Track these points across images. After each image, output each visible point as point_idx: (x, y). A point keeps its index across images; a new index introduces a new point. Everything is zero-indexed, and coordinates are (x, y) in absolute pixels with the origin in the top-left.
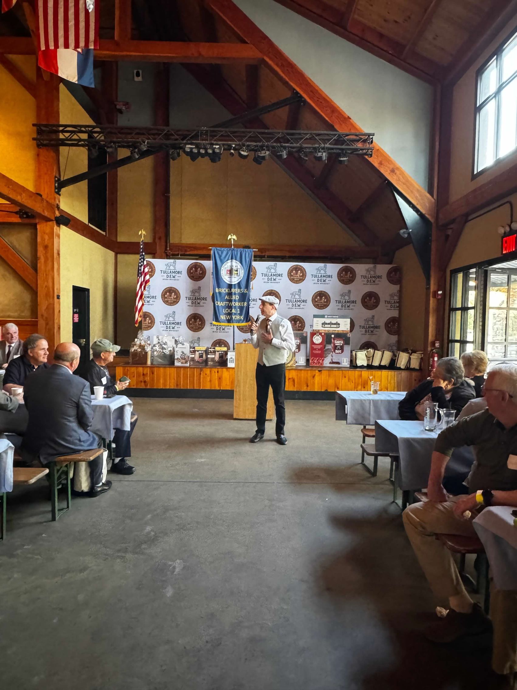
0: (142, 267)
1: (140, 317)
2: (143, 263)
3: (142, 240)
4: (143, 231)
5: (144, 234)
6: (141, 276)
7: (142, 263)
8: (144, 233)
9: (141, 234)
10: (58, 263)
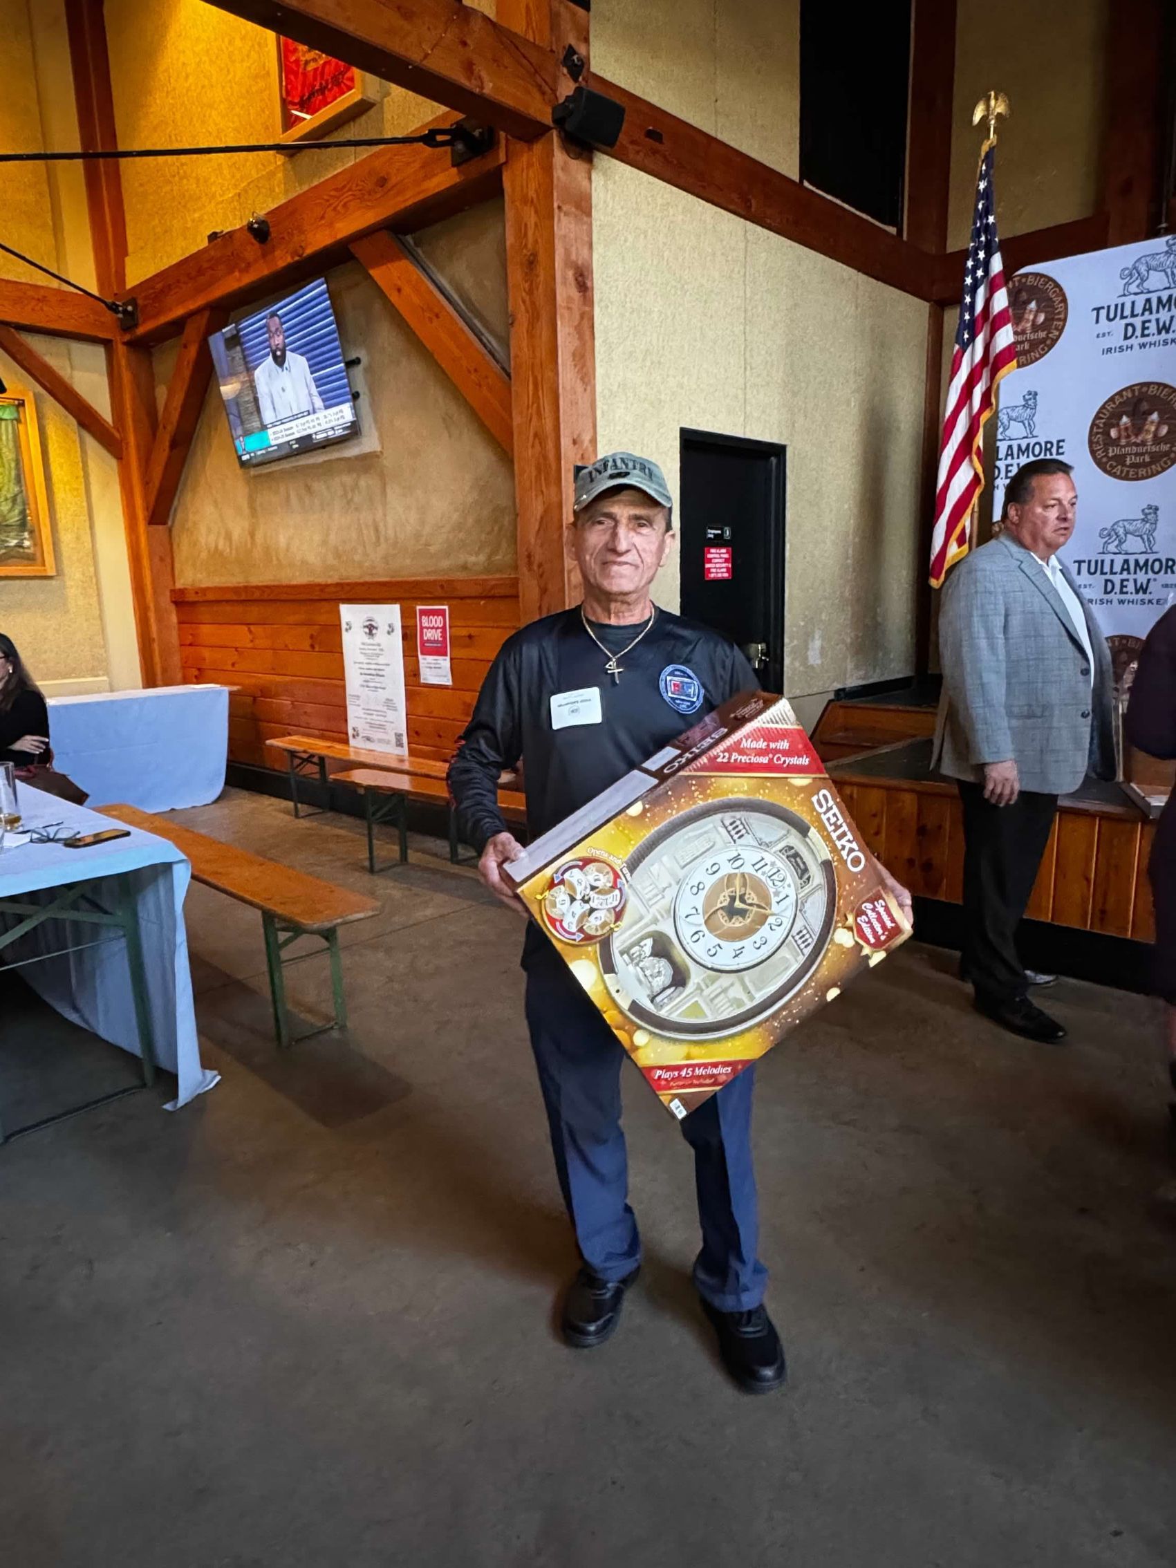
0: (981, 292)
1: (961, 542)
2: (986, 271)
3: (985, 148)
4: (993, 102)
5: (999, 116)
6: (972, 339)
7: (980, 273)
8: (999, 107)
9: (985, 119)
10: (578, 329)
